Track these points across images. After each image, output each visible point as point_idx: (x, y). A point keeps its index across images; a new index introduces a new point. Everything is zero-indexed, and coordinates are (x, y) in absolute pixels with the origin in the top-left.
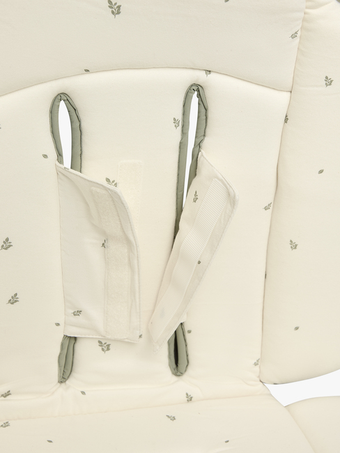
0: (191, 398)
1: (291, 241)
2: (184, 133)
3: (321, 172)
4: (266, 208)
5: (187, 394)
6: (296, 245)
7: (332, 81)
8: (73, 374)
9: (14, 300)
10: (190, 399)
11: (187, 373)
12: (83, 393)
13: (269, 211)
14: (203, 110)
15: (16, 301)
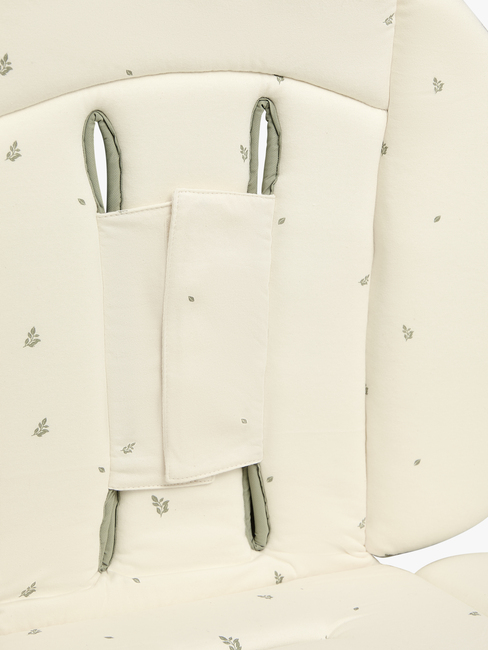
0: (282, 578)
1: (404, 327)
2: (253, 171)
3: (437, 219)
4: (363, 283)
5: (276, 573)
6: (412, 333)
7: (442, 85)
8: (116, 555)
9: (41, 430)
10: (280, 580)
11: (269, 545)
12: (136, 580)
13: (367, 287)
14: (275, 136)
15: (45, 431)
